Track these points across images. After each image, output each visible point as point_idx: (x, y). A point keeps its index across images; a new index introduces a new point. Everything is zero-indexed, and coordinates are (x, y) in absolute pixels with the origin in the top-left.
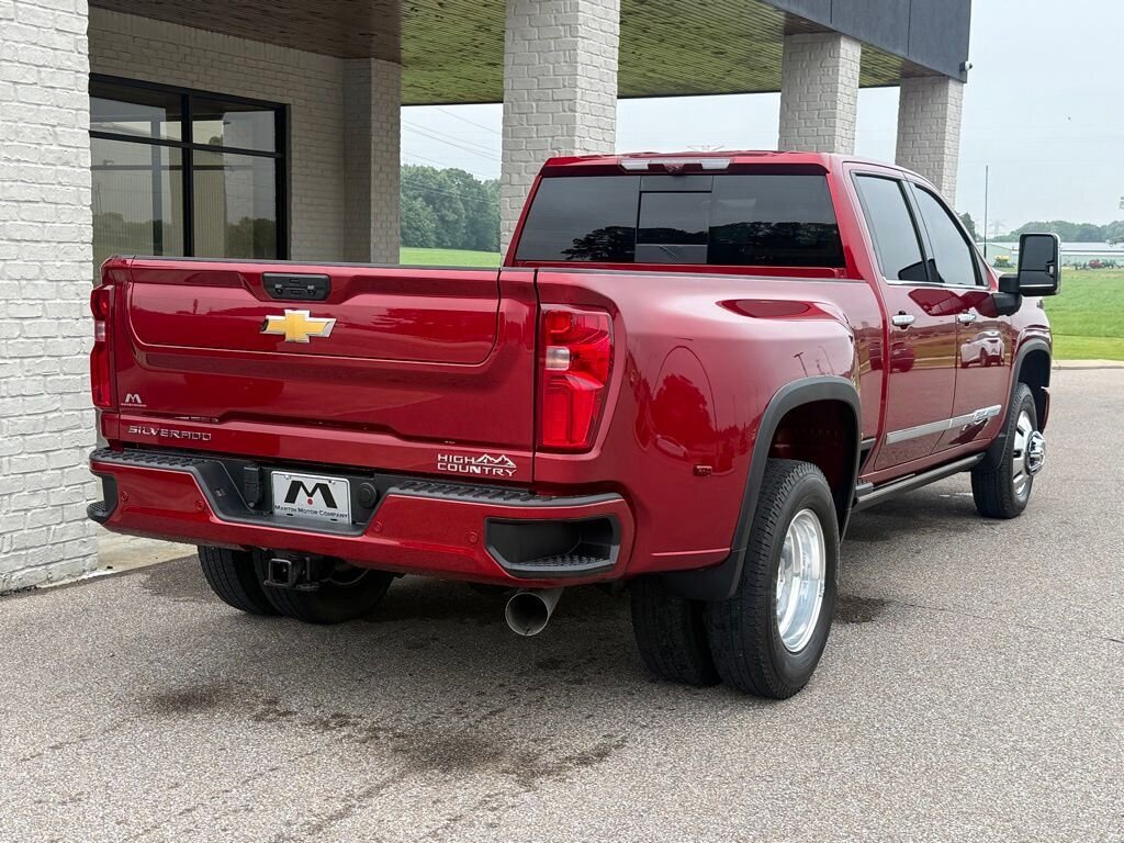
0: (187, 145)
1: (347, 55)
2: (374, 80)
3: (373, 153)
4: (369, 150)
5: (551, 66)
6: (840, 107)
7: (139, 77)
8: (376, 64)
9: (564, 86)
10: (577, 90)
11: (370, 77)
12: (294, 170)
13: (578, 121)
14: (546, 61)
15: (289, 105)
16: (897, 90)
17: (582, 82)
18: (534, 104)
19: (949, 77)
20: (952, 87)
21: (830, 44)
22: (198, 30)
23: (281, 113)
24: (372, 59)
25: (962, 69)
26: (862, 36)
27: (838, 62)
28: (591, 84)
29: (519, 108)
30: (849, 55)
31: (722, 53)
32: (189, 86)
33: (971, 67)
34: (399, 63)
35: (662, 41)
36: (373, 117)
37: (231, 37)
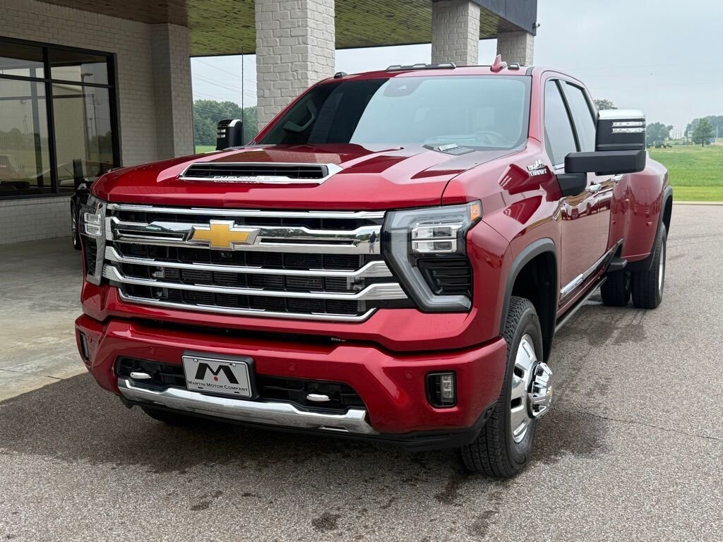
0: (47, 81)
1: (152, 21)
2: (170, 37)
3: (172, 84)
4: (170, 82)
5: (289, 12)
6: (469, 48)
7: (11, 35)
8: (171, 27)
9: (299, 26)
10: (308, 28)
11: (168, 35)
12: (121, 96)
13: (310, 51)
14: (285, 8)
15: (115, 54)
16: (495, 41)
17: (311, 23)
18: (278, 40)
19: (527, 32)
20: (529, 37)
21: (462, 7)
22: (52, 5)
23: (110, 60)
24: (169, 24)
25: (534, 27)
26: (480, 3)
27: (467, 19)
28: (317, 25)
29: (267, 42)
30: (474, 14)
31: (392, 16)
32: (47, 42)
33: (539, 25)
34: (187, 26)
35: (355, 7)
36: (171, 61)
37: (74, 10)
